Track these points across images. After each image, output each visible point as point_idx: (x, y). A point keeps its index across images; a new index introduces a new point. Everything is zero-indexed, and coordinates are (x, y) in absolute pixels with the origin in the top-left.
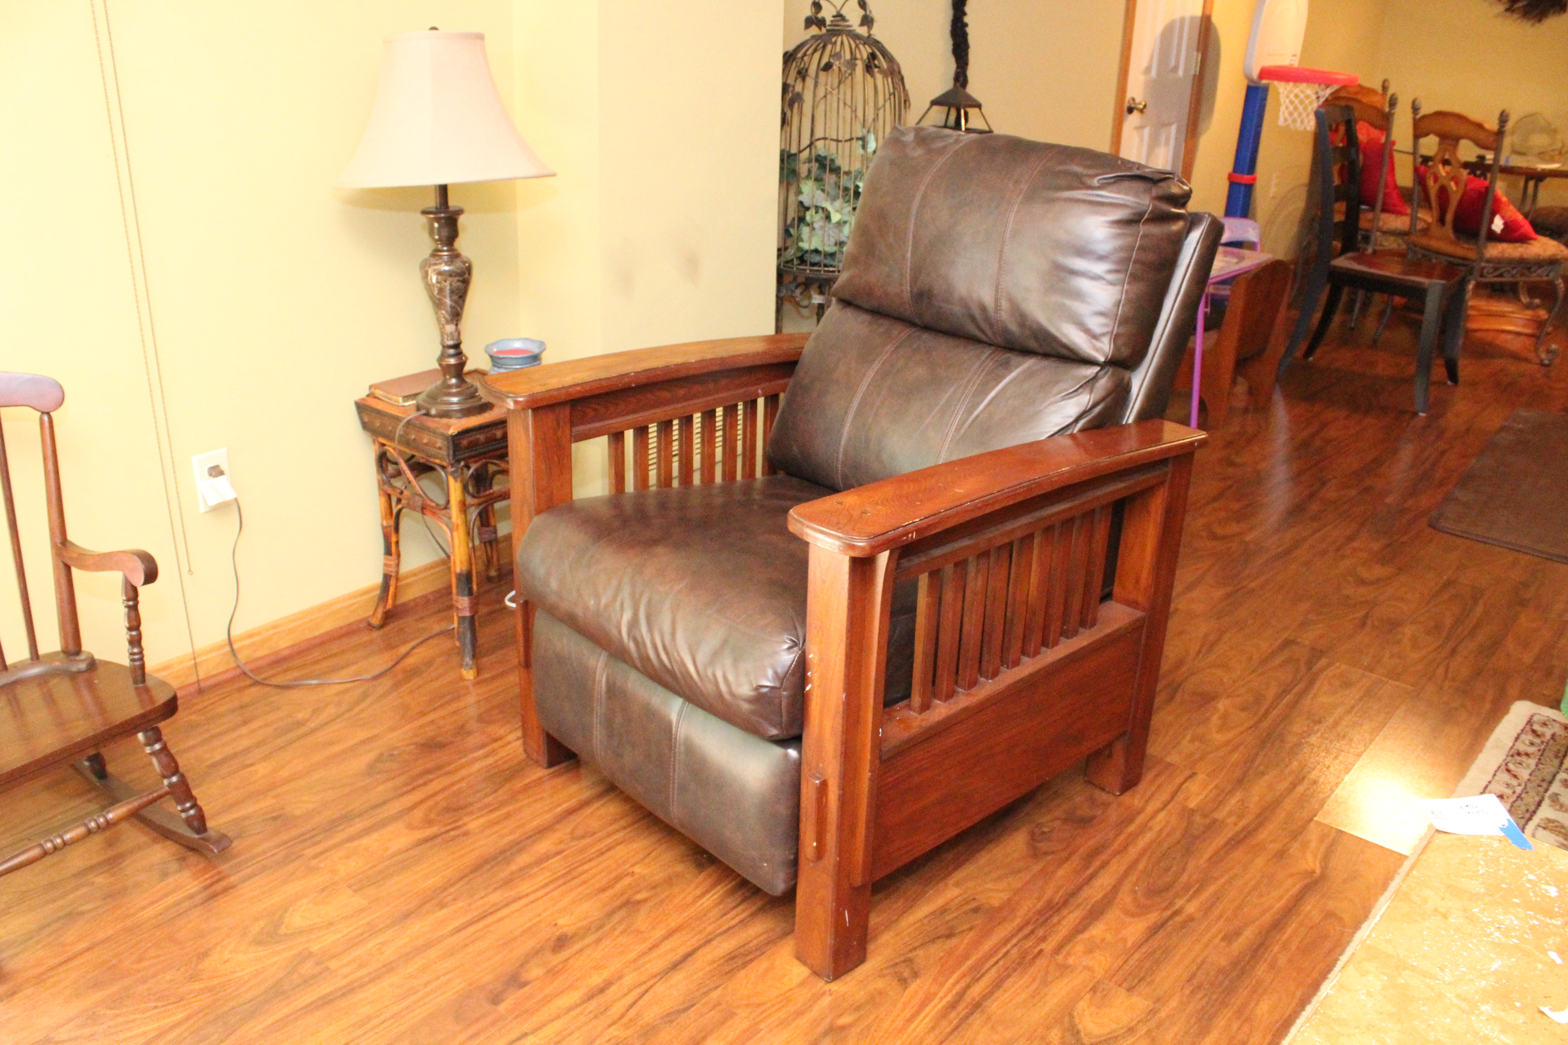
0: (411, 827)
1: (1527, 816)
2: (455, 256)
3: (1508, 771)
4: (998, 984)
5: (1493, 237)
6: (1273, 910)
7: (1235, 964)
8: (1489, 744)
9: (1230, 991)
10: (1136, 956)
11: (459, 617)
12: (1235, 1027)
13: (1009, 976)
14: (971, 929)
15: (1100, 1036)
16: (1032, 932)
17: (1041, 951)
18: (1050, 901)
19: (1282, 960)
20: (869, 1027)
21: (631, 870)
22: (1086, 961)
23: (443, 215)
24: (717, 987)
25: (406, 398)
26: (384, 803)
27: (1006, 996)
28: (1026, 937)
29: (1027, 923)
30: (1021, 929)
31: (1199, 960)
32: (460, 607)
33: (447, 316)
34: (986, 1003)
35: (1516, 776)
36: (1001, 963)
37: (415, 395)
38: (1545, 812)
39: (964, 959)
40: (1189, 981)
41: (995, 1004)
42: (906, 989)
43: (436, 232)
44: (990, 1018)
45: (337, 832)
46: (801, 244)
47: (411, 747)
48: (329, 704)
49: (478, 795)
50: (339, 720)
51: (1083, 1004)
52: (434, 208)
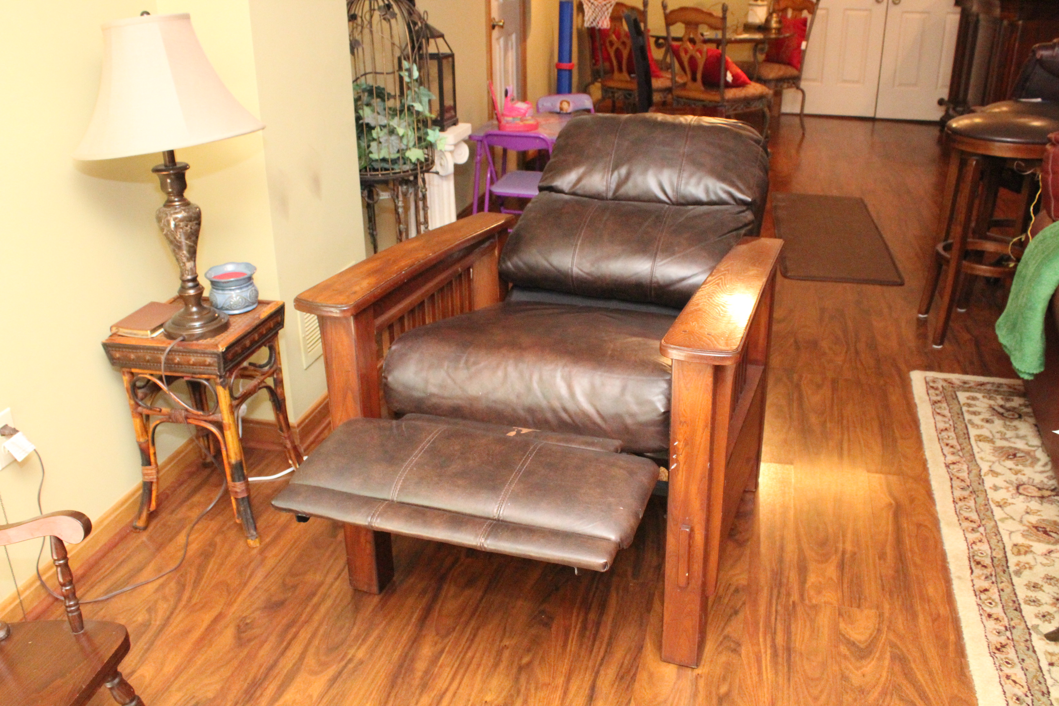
0: (314, 673)
1: (966, 436)
2: (186, 204)
3: (939, 414)
4: (788, 632)
5: (728, 86)
6: (890, 532)
7: (897, 571)
8: (917, 400)
9: (907, 588)
10: (845, 586)
11: (236, 499)
12: (927, 607)
13: (790, 625)
14: (744, 603)
15: (866, 641)
16: (779, 592)
17: (794, 602)
18: (773, 570)
19: (918, 561)
20: (740, 687)
22: (822, 599)
23: (171, 172)
24: (630, 700)
25: (154, 330)
26: (276, 662)
27: (798, 637)
28: (778, 597)
29: (772, 589)
30: (771, 593)
31: (878, 575)
32: (238, 490)
33: (188, 255)
34: (792, 646)
35: (944, 416)
36: (779, 618)
37: (161, 326)
38: (973, 432)
39: (756, 624)
40: (883, 590)
41: (798, 644)
42: (740, 655)
43: (169, 186)
44: (801, 654)
45: (258, 699)
46: (371, 156)
47: (258, 612)
48: (156, 602)
49: (343, 631)
50: (177, 611)
51: (842, 625)
52: (163, 168)
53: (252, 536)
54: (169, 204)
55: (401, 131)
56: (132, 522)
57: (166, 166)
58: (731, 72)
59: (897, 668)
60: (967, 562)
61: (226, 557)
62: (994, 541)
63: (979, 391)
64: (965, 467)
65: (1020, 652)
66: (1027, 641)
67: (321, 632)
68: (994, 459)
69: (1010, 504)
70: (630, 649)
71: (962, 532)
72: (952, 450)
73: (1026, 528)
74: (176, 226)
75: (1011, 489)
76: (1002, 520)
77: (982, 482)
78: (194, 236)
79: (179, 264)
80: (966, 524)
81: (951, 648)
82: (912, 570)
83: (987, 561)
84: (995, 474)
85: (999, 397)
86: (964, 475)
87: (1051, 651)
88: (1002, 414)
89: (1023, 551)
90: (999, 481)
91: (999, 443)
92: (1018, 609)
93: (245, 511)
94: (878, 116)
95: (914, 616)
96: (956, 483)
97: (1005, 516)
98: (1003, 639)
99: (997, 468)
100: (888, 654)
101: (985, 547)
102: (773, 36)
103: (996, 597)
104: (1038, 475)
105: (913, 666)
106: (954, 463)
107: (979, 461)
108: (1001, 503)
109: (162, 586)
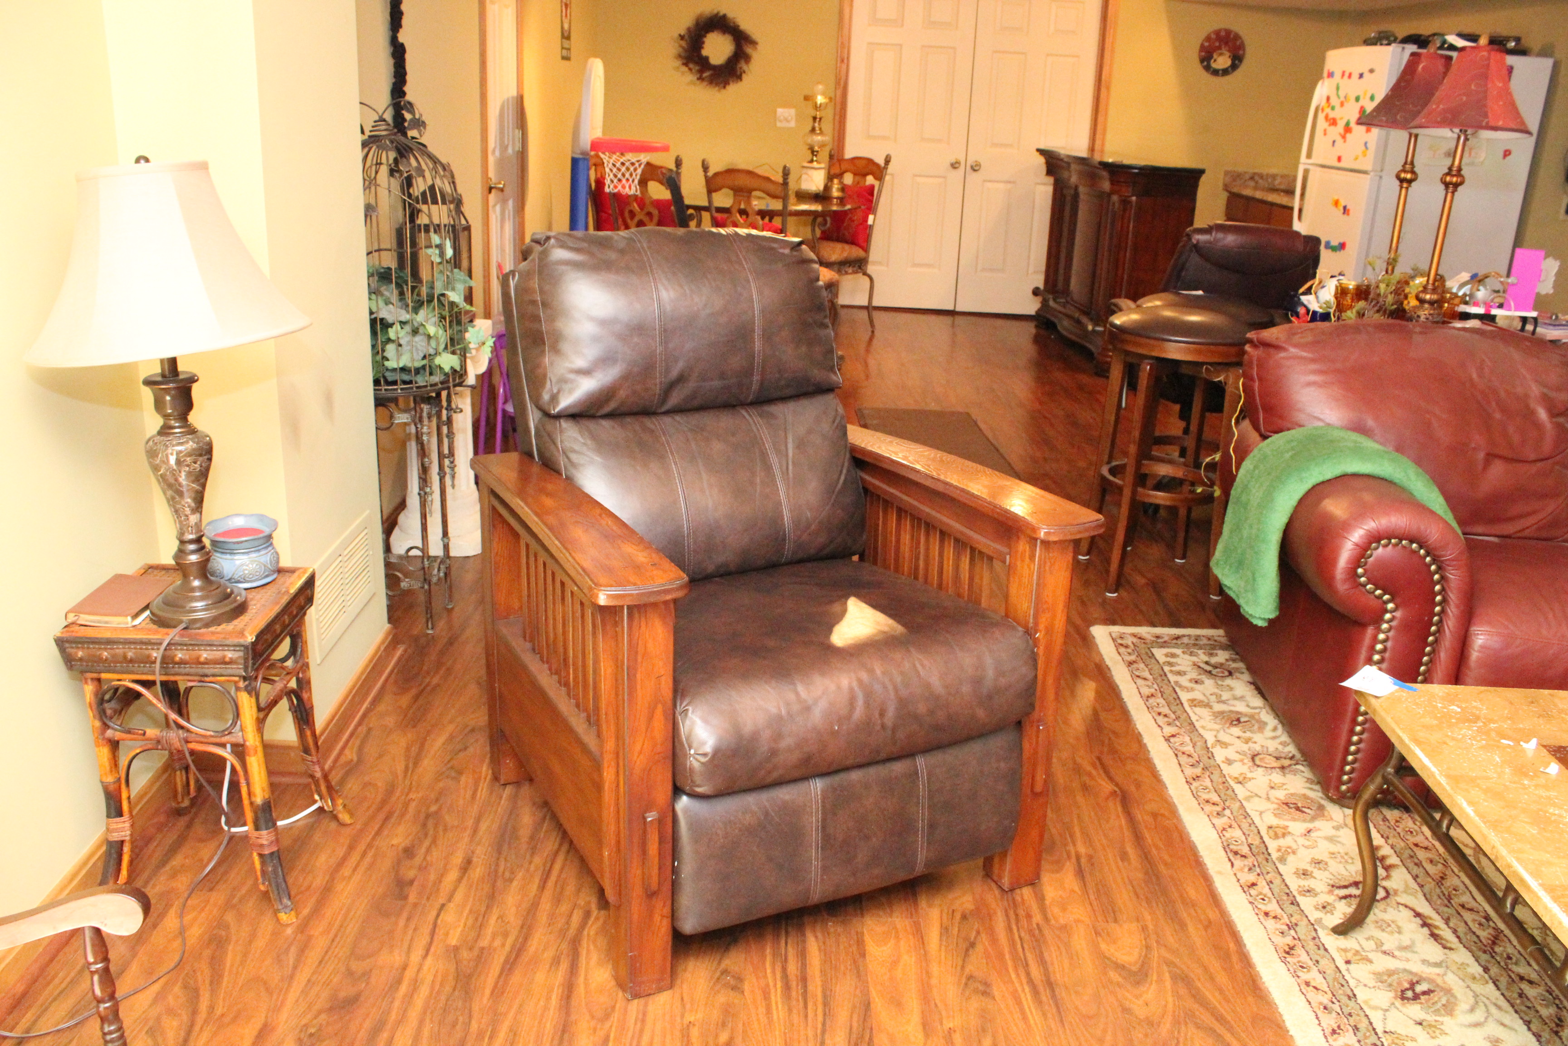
1: (1178, 702)
2: (191, 431)
3: (1138, 677)
4: (1042, 961)
6: (1124, 827)
7: (1146, 873)
8: (1108, 663)
9: (1165, 892)
10: (1092, 897)
11: (261, 856)
12: (1192, 911)
13: (1041, 953)
14: (978, 933)
15: (1137, 962)
16: (1017, 915)
17: (1038, 925)
19: (1165, 858)
20: (1006, 1037)
21: (685, 1022)
22: (1070, 917)
23: (171, 385)
25: (136, 616)
27: (1056, 966)
28: (1017, 920)
29: (1006, 910)
30: (1007, 916)
31: (1126, 880)
32: (265, 842)
33: (193, 505)
34: (1052, 979)
35: (1145, 679)
36: (1026, 946)
37: (147, 607)
38: (1184, 696)
39: (1001, 956)
40: (1138, 897)
41: (1058, 976)
42: (994, 998)
43: (168, 405)
44: (1067, 988)
46: (386, 363)
47: (323, 1016)
48: (158, 1019)
49: (458, 1027)
50: (197, 1028)
51: (1103, 946)
52: (159, 379)
53: (286, 907)
54: (165, 431)
55: (428, 329)
57: (163, 375)
59: (1183, 991)
60: (1223, 853)
61: (250, 942)
62: (1245, 826)
63: (1176, 646)
64: (1187, 739)
65: (1311, 952)
66: (1314, 938)
67: (426, 1032)
68: (1217, 727)
69: (1250, 779)
70: (854, 1007)
71: (1207, 819)
72: (1166, 719)
73: (1276, 806)
74: (179, 462)
75: (1246, 761)
76: (1248, 799)
77: (1211, 756)
78: (202, 476)
79: (179, 517)
80: (1208, 808)
81: (1235, 958)
82: (1162, 868)
83: (1245, 850)
84: (1224, 745)
85: (1200, 652)
86: (1189, 748)
87: (1343, 947)
88: (1210, 672)
89: (1280, 834)
90: (1230, 753)
91: (1218, 707)
92: (1295, 903)
93: (275, 871)
94: (958, 309)
95: (1183, 925)
96: (1184, 759)
97: (1249, 794)
98: (1288, 940)
99: (1223, 737)
100: (1167, 974)
101: (1237, 833)
102: (835, 208)
103: (1266, 890)
104: (1270, 741)
105: (1199, 985)
106: (1173, 736)
107: (1201, 731)
108: (1241, 779)
109: (159, 997)
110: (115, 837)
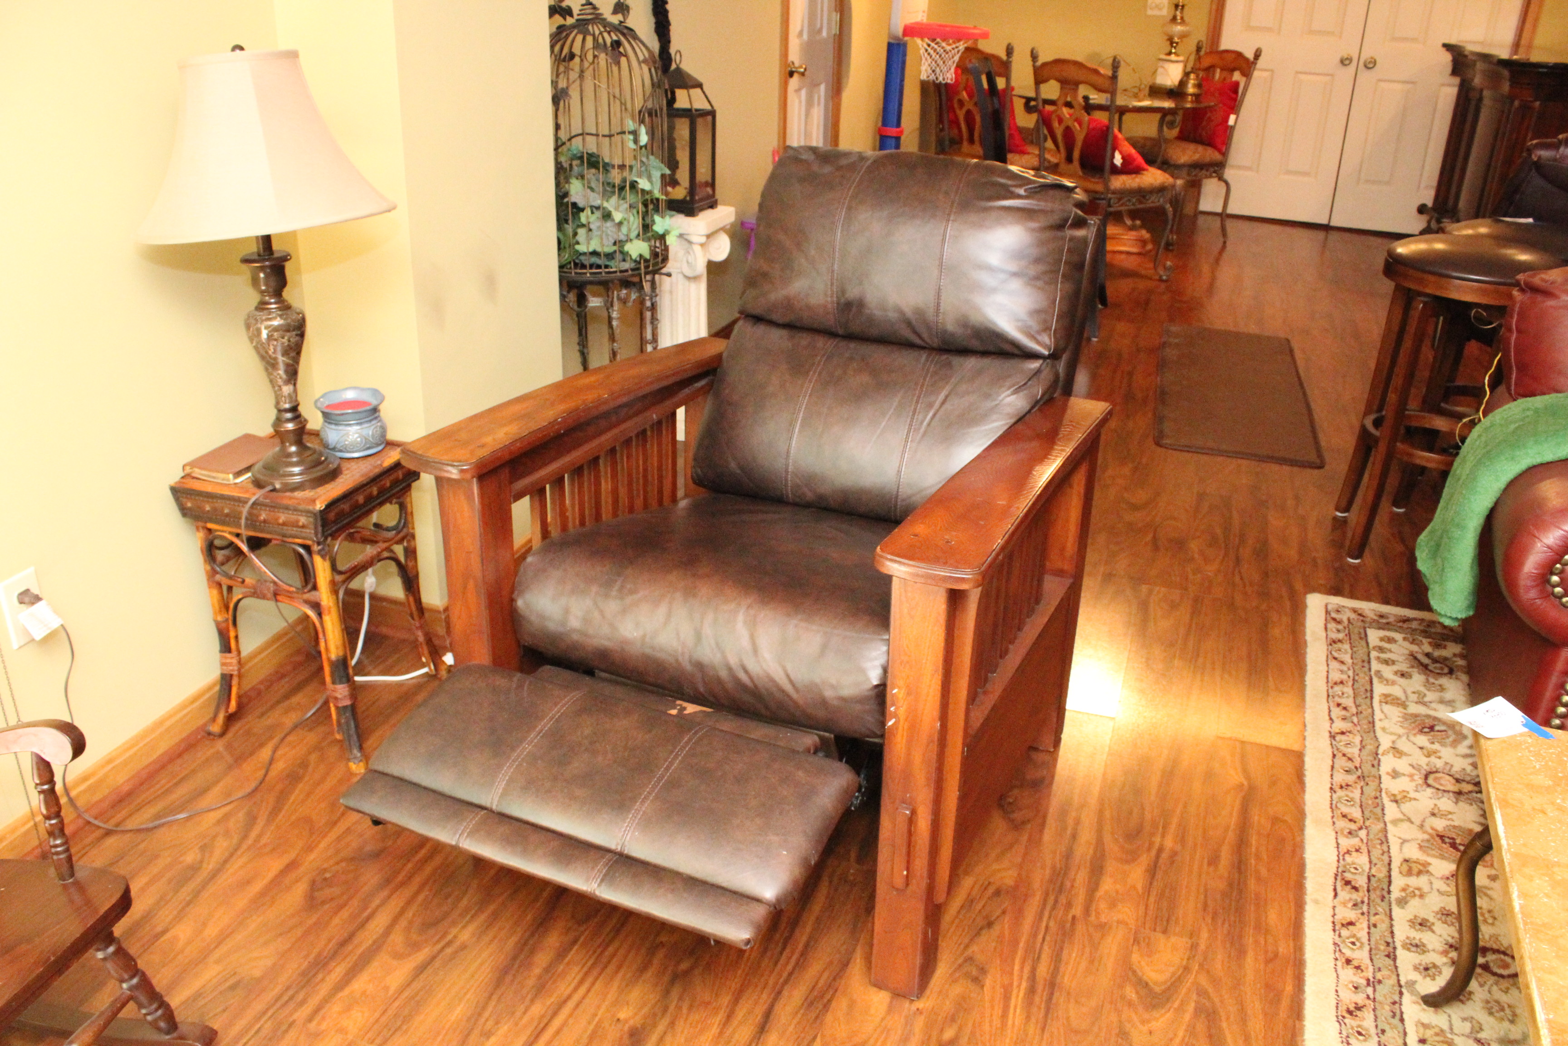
0: (398, 956)
1: (1369, 694)
2: (285, 308)
3: (1335, 658)
4: (1057, 959)
5: (1115, 170)
6: (1232, 827)
7: (1231, 885)
8: (1309, 637)
9: (1240, 911)
10: (1152, 899)
11: (337, 708)
12: (1262, 940)
13: (1062, 949)
14: (1004, 912)
15: (1165, 982)
16: (1056, 901)
17: (1074, 918)
18: (1054, 868)
19: (1264, 872)
20: (973, 1033)
21: (658, 941)
22: (1115, 916)
23: (267, 263)
24: (815, 1038)
25: (238, 474)
26: (351, 936)
27: (1070, 968)
28: (1054, 908)
29: (1047, 894)
30: (1045, 901)
31: (1202, 890)
32: (339, 696)
33: (284, 376)
34: (1058, 980)
35: (1342, 662)
36: (1048, 938)
37: (248, 469)
38: (1379, 689)
39: (1015, 942)
40: (1205, 910)
41: (1066, 979)
42: (983, 986)
43: (262, 283)
44: (1069, 994)
45: (318, 984)
46: (577, 247)
47: (344, 864)
48: (215, 837)
49: (449, 900)
50: (239, 853)
51: (1135, 957)
52: (256, 257)
53: (355, 758)
54: (262, 306)
55: (617, 216)
56: (205, 725)
57: (259, 255)
58: (1121, 153)
59: (1201, 1027)
60: (1333, 880)
61: (318, 784)
62: (1376, 853)
63: (1399, 630)
64: (1357, 739)
65: (1381, 1018)
66: (1394, 1003)
67: (420, 899)
68: (1401, 731)
69: (1411, 799)
70: (831, 962)
71: (1334, 834)
72: (1344, 713)
73: (1426, 837)
74: (270, 337)
75: (1416, 777)
76: (1395, 822)
77: (1376, 763)
78: (295, 351)
79: (273, 387)
80: (1342, 824)
81: (1285, 1002)
82: (1252, 884)
83: (1362, 881)
84: (1400, 754)
85: (1425, 641)
86: (1354, 751)
87: (1426, 1021)
88: (1426, 667)
89: (1415, 870)
90: (1402, 765)
91: (1414, 708)
92: (1392, 956)
93: (347, 723)
94: (1334, 223)
95: (1241, 953)
96: (1341, 762)
97: (1401, 816)
98: (1360, 998)
99: (1403, 745)
100: (1193, 1005)
101: (1362, 860)
102: (1189, 105)
103: (1363, 935)
104: (1460, 760)
105: (1224, 1025)
106: (1343, 733)
107: (1379, 733)
108: (1398, 797)
109: (226, 817)
110: (228, 670)
